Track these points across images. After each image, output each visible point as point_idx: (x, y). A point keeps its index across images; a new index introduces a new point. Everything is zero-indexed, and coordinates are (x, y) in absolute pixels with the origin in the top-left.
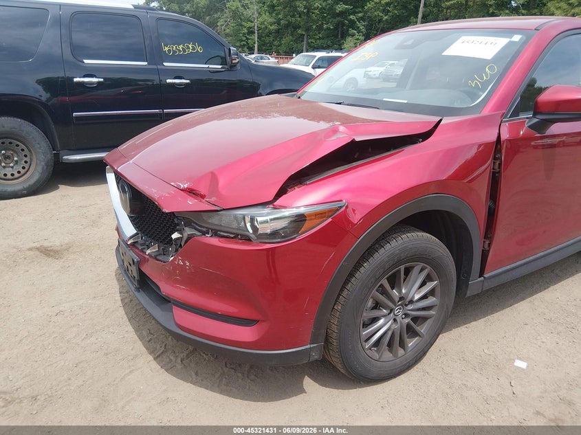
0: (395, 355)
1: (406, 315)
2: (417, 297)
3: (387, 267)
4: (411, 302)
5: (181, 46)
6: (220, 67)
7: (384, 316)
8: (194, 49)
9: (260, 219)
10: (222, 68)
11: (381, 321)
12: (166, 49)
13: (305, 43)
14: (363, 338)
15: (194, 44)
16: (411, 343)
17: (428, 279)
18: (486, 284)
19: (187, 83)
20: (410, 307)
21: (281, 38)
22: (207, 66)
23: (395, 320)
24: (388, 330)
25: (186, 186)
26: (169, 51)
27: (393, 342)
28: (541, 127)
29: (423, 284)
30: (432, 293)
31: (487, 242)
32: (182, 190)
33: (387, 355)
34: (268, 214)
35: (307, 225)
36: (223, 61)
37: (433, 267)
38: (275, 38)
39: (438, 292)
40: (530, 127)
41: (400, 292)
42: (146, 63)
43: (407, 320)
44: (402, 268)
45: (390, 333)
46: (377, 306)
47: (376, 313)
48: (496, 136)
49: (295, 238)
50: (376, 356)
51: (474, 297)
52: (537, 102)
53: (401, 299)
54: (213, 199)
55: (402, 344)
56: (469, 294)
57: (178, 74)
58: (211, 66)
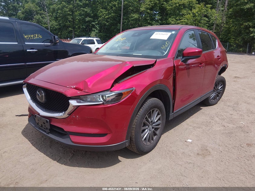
0: (151, 143)
1: (153, 128)
2: (156, 121)
3: (148, 110)
4: (154, 123)
5: (32, 36)
6: (50, 44)
7: (147, 129)
8: (38, 36)
9: (107, 96)
10: (51, 44)
11: (146, 130)
12: (26, 37)
13: (73, 33)
14: (142, 137)
15: (38, 34)
16: (155, 138)
17: (158, 114)
18: (174, 115)
19: (36, 51)
20: (154, 125)
21: (62, 31)
22: (43, 44)
23: (150, 130)
24: (148, 134)
25: (74, 87)
26: (27, 37)
27: (150, 138)
28: (185, 61)
29: (157, 116)
30: (159, 119)
31: (174, 101)
32: (73, 88)
33: (148, 143)
34: (109, 94)
35: (123, 96)
36: (51, 41)
37: (160, 110)
38: (59, 31)
39: (161, 119)
40: (182, 61)
41: (151, 119)
42: (17, 43)
43: (153, 130)
44: (152, 110)
45: (149, 135)
46: (145, 125)
47: (144, 128)
48: (173, 64)
49: (120, 101)
50: (145, 144)
51: (171, 120)
52: (183, 53)
53: (151, 122)
54: (86, 91)
55: (152, 139)
56: (170, 119)
57: (32, 47)
58: (45, 44)
